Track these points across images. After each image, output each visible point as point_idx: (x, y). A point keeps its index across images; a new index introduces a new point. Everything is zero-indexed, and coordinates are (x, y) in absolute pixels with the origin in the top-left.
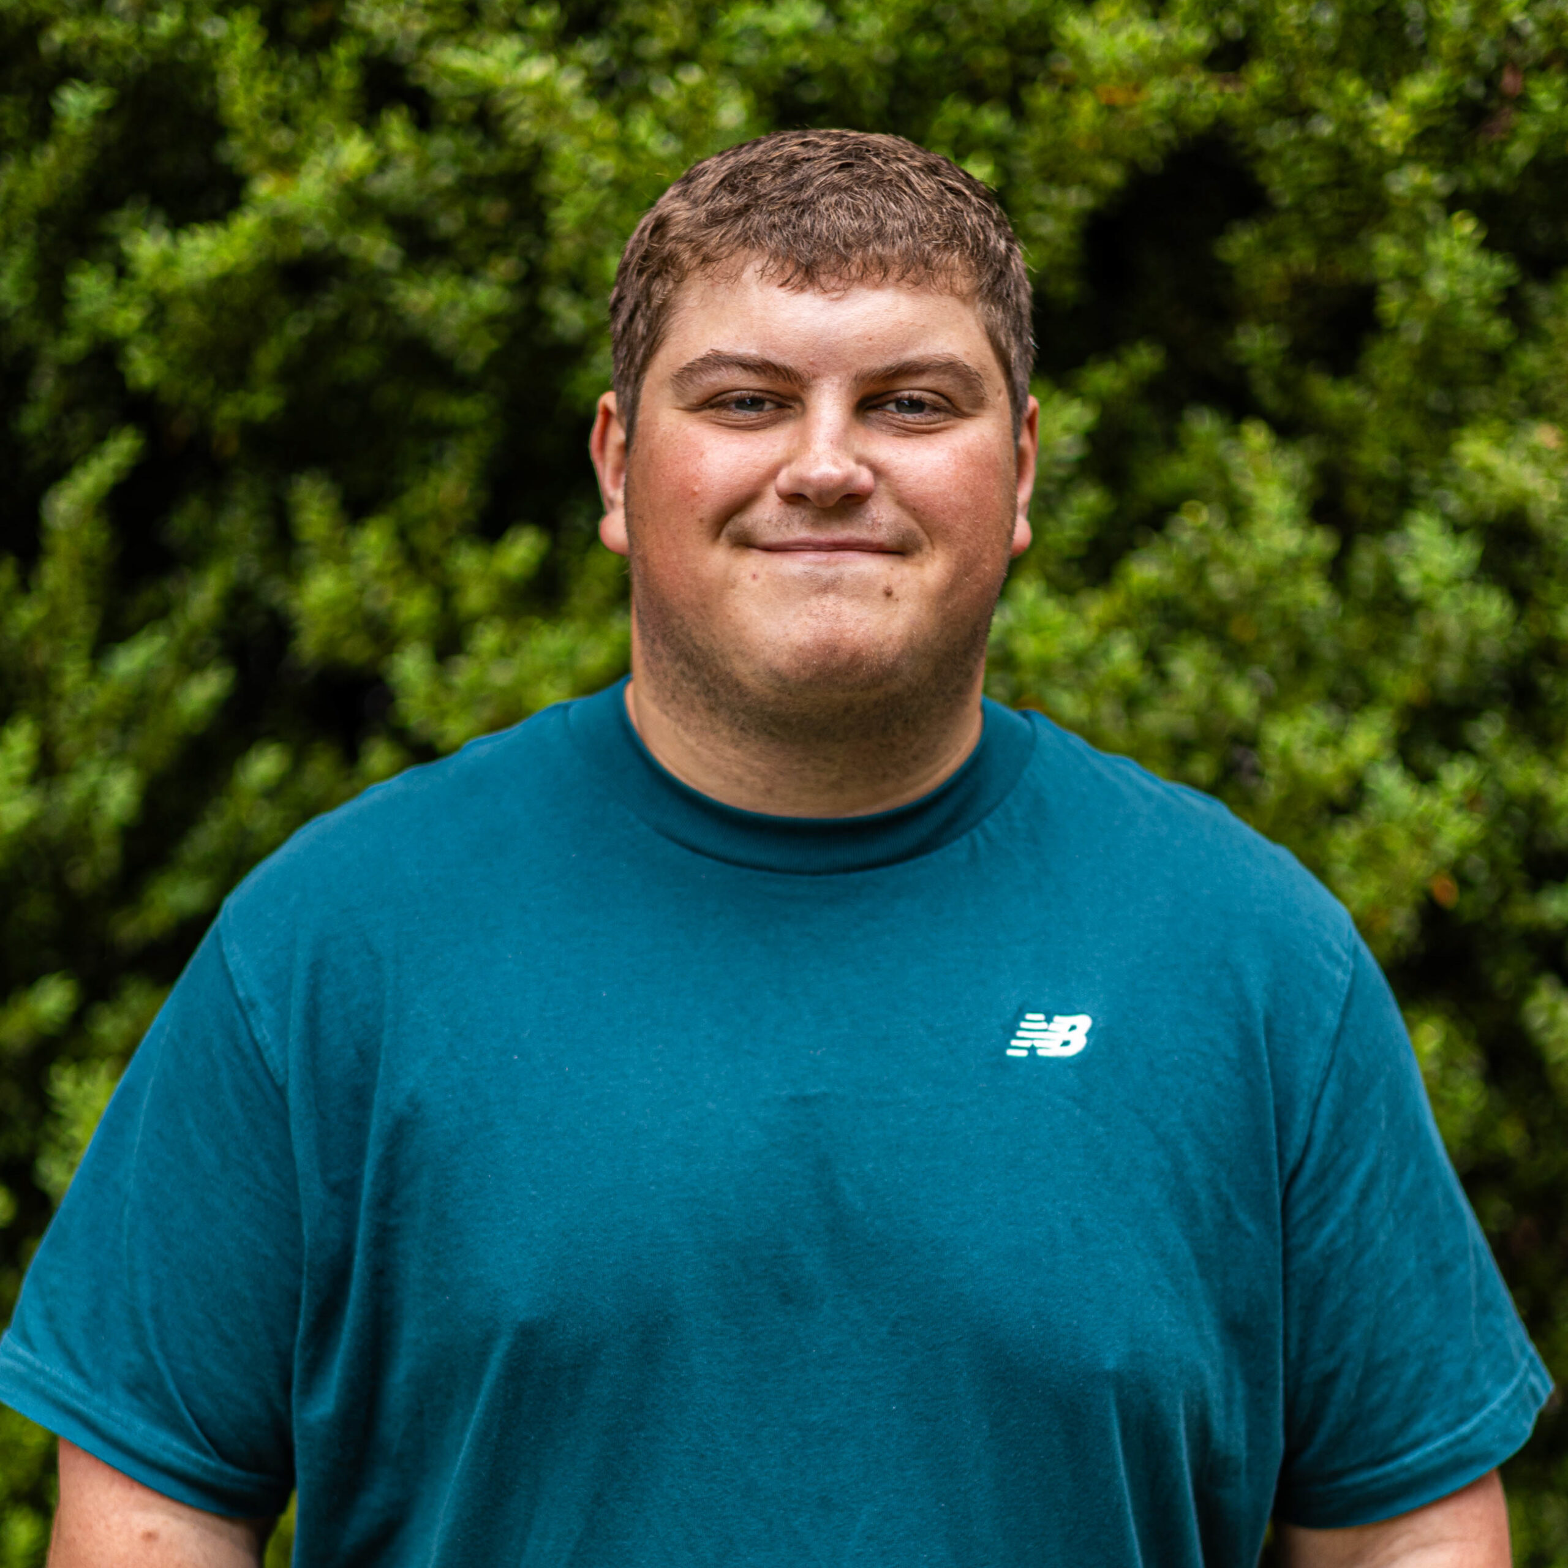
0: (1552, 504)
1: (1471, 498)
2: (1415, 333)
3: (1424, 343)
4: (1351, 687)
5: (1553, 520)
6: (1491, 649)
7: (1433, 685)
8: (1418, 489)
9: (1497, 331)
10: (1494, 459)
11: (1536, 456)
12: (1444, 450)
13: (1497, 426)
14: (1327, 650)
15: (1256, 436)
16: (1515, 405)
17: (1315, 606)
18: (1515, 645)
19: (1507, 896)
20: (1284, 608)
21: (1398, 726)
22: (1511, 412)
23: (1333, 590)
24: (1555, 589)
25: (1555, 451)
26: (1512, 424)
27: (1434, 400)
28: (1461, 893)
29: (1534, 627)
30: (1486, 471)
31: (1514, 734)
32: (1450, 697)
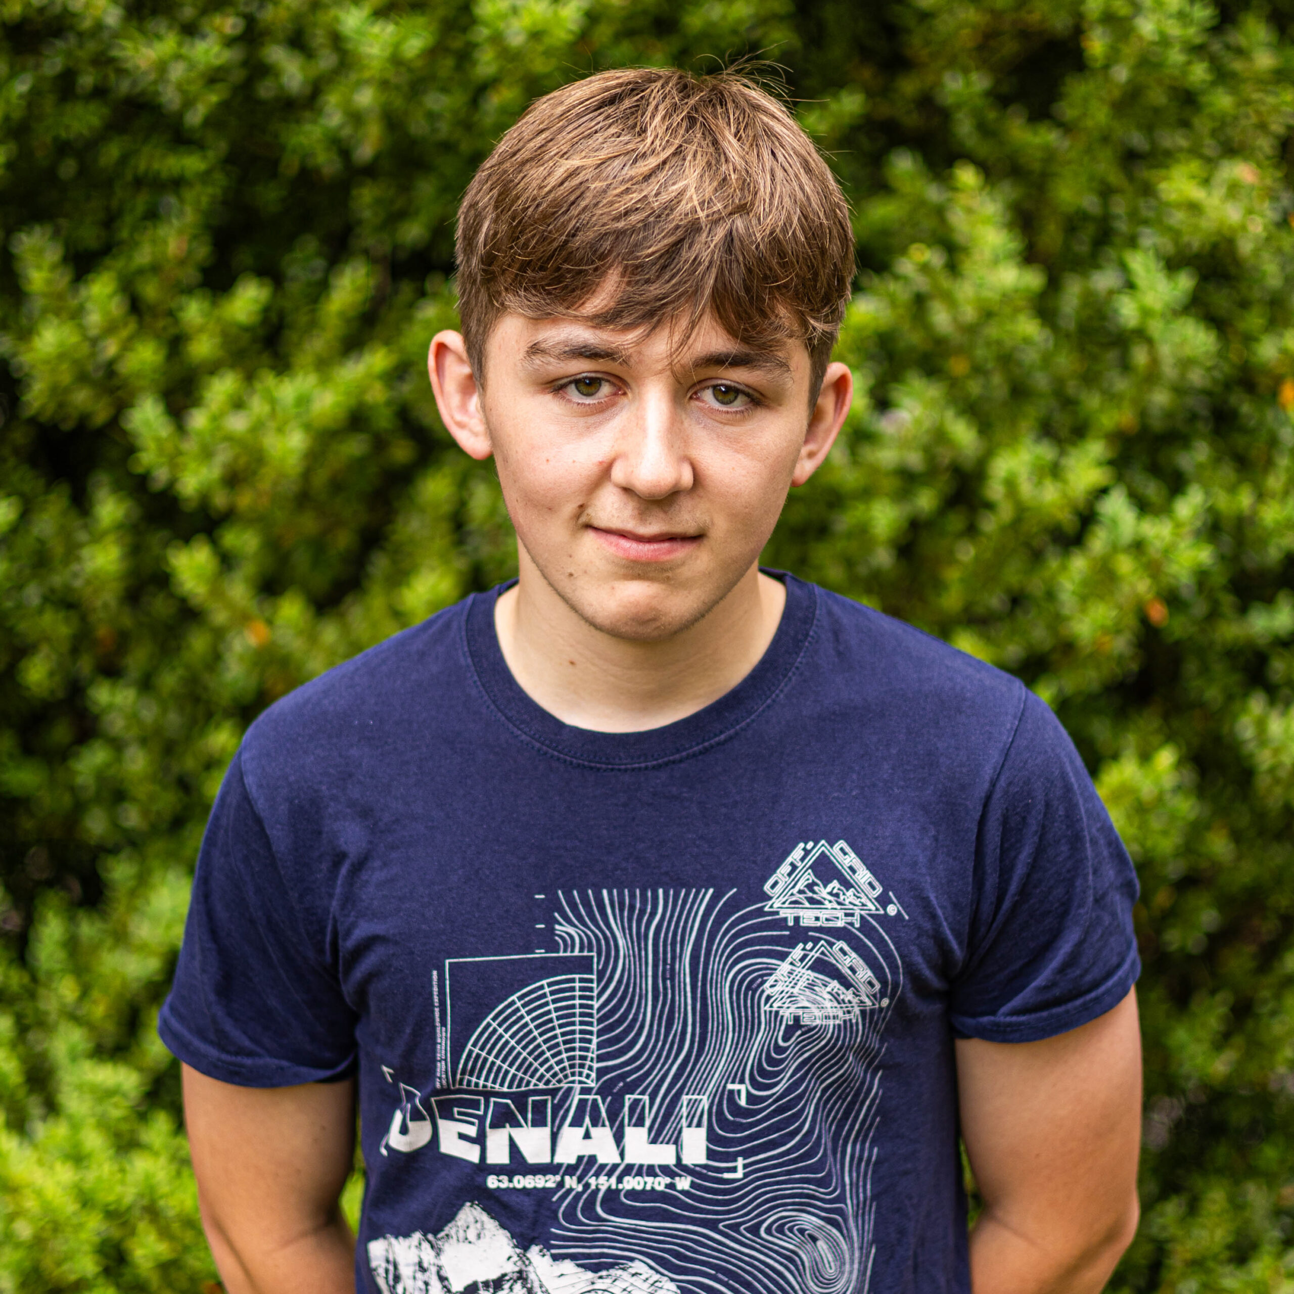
0: (1257, 238)
1: (1175, 234)
2: (1121, 74)
3: (1130, 82)
4: (1062, 421)
5: (1257, 252)
6: (1196, 377)
7: (1143, 414)
8: (1122, 226)
9: (1199, 72)
10: (1196, 193)
11: (1234, 190)
12: (1148, 190)
13: (1195, 166)
14: (1041, 381)
15: (967, 176)
16: (1210, 147)
17: (1027, 341)
18: (1217, 374)
19: (1213, 615)
20: (999, 343)
21: (1109, 455)
22: (1208, 152)
23: (1043, 325)
24: (1254, 320)
25: (1252, 188)
26: (1211, 163)
27: (1138, 140)
28: (1171, 614)
29: (1233, 356)
30: (1194, 208)
31: (1217, 461)
32: (1157, 424)
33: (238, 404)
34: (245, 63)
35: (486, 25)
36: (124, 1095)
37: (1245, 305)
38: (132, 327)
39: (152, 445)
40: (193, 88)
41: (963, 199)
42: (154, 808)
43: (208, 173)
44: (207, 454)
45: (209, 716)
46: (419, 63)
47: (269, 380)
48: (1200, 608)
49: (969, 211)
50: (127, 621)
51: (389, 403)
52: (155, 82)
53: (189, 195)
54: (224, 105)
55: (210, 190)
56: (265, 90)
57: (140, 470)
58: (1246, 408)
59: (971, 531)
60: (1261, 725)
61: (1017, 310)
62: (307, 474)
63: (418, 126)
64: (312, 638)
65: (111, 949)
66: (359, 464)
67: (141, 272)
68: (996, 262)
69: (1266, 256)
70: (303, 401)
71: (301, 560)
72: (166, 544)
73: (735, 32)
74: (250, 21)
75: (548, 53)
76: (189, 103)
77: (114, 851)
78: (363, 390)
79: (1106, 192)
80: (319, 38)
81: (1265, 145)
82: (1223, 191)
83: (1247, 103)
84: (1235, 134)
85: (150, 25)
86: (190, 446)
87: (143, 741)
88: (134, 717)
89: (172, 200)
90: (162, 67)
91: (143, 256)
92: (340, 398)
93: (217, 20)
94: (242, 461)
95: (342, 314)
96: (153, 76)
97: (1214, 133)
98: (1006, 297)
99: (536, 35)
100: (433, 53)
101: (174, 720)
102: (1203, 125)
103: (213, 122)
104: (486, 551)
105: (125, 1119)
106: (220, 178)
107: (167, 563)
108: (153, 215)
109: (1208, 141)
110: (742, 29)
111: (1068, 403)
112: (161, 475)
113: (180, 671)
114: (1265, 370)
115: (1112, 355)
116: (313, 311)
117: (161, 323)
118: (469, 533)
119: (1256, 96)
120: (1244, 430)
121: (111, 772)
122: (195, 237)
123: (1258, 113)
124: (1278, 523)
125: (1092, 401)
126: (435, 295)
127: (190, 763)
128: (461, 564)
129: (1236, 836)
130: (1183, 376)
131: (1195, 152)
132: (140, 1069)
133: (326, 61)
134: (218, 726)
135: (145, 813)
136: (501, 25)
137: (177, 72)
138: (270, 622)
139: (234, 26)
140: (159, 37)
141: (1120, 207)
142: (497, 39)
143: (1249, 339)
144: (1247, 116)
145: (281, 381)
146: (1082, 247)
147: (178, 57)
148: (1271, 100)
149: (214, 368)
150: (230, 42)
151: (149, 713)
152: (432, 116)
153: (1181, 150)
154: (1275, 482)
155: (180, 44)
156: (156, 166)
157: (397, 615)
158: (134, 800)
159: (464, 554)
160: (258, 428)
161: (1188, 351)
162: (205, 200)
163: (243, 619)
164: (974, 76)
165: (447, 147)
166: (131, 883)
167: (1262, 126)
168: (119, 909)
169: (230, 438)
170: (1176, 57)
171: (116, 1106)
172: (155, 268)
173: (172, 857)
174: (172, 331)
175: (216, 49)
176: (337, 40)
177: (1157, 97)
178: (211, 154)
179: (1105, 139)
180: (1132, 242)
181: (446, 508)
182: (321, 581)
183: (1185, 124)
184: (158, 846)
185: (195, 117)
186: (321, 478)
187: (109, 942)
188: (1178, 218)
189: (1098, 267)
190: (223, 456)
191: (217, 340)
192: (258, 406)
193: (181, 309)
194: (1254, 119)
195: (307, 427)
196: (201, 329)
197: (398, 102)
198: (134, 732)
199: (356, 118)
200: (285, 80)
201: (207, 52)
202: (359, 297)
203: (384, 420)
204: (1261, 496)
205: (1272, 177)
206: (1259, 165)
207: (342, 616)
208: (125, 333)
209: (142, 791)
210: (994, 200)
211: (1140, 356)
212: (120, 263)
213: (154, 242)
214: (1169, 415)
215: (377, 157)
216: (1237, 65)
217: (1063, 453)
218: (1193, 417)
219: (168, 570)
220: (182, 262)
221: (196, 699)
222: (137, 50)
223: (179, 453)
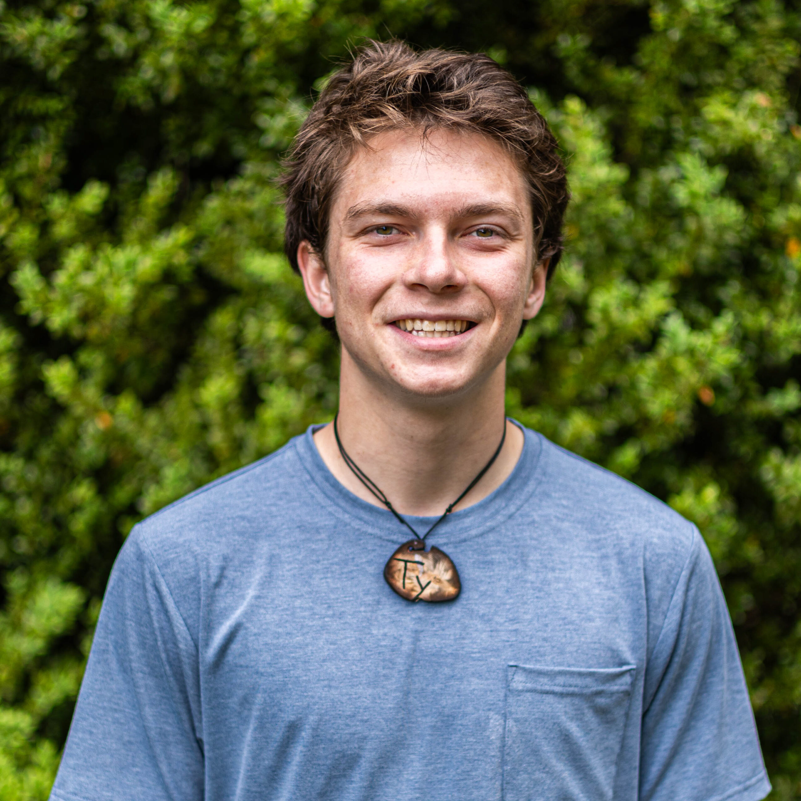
0: (769, 144)
1: (715, 141)
2: (676, 35)
3: (681, 40)
4: (642, 268)
5: (769, 153)
6: (730, 238)
7: (695, 263)
8: (679, 136)
9: (728, 33)
10: (728, 114)
11: (753, 111)
12: (696, 112)
13: (727, 95)
14: (626, 242)
15: (574, 105)
16: (738, 81)
17: (616, 215)
18: (745, 235)
19: (745, 397)
20: (597, 217)
21: (673, 291)
22: (736, 85)
23: (627, 204)
24: (768, 199)
25: (766, 109)
26: (738, 93)
27: (688, 78)
28: (716, 397)
29: (756, 223)
30: (725, 124)
31: (745, 293)
32: (705, 269)
33: (87, 267)
34: (88, 36)
35: (249, 9)
36: (21, 731)
37: (763, 188)
38: (16, 215)
39: (30, 296)
40: (53, 54)
41: (571, 121)
42: (37, 540)
43: (64, 110)
44: (67, 301)
45: (73, 477)
46: (205, 36)
47: (108, 250)
48: (735, 393)
49: (576, 128)
50: (16, 414)
51: (189, 264)
52: (27, 51)
53: (52, 126)
54: (74, 65)
55: (66, 123)
56: (102, 54)
57: (23, 312)
58: (765, 258)
59: (580, 344)
60: (778, 470)
61: (609, 195)
62: (135, 313)
63: (205, 78)
64: (141, 423)
65: (11, 634)
66: (170, 306)
67: (21, 178)
68: (593, 162)
69: (776, 155)
70: (131, 264)
71: (133, 371)
72: (42, 361)
73: (417, 10)
74: (91, 8)
75: (291, 27)
76: (50, 64)
77: (12, 568)
78: (170, 255)
79: (668, 114)
80: (137, 19)
81: (775, 80)
82: (747, 111)
83: (763, 51)
84: (756, 73)
85: (23, 13)
86: (56, 296)
87: (29, 495)
88: (22, 479)
89: (41, 129)
90: (32, 41)
91: (22, 168)
92: (156, 262)
93: (68, 8)
94: (91, 305)
95: (156, 205)
96: (25, 47)
97: (741, 72)
98: (602, 186)
99: (282, 16)
100: (213, 28)
101: (49, 479)
102: (733, 66)
103: (66, 76)
104: (257, 362)
105: (22, 748)
106: (72, 113)
107: (42, 375)
108: (28, 140)
109: (737, 78)
110: (422, 8)
111: (645, 256)
112: (37, 316)
113: (53, 447)
114: (776, 232)
115: (673, 224)
116: (137, 203)
117: (35, 213)
118: (245, 351)
119: (768, 47)
120: (763, 272)
121: (8, 516)
122: (57, 154)
123: (771, 59)
124: (786, 334)
125: (661, 254)
126: (218, 192)
127: (61, 508)
128: (239, 372)
129: (764, 546)
130: (720, 236)
131: (727, 86)
132: (31, 713)
133: (142, 35)
134: (79, 484)
135: (31, 543)
136: (259, 9)
137: (42, 44)
138: (112, 413)
139: (80, 12)
140: (29, 20)
141: (678, 124)
142: (256, 18)
143: (766, 211)
144: (763, 61)
145: (116, 251)
146: (653, 152)
147: (42, 33)
148: (778, 49)
149: (71, 243)
150: (77, 23)
151: (33, 475)
152: (214, 71)
153: (718, 84)
154: (784, 307)
155: (43, 25)
156: (29, 106)
157: (197, 406)
158: (24, 534)
159: (241, 365)
160: (101, 282)
161: (724, 220)
162: (62, 129)
163: (95, 411)
164: (579, 37)
165: (225, 91)
166: (23, 590)
167: (773, 68)
168: (15, 607)
169: (83, 290)
170: (712, 22)
171: (16, 738)
172: (30, 176)
173: (50, 572)
174: (43, 218)
175: (68, 28)
176: (148, 21)
177: (700, 50)
178: (66, 98)
179: (667, 79)
180: (686, 147)
181: (229, 334)
182: (147, 384)
183: (721, 67)
184: (40, 565)
185: (55, 73)
186: (145, 315)
187: (9, 630)
188: (717, 130)
189: (664, 164)
190: (78, 303)
191: (73, 224)
192: (101, 268)
193: (48, 203)
194: (768, 63)
195: (134, 282)
196: (63, 216)
197: (191, 61)
198: (23, 488)
199: (163, 73)
200: (114, 47)
201: (62, 29)
202: (168, 193)
203: (186, 275)
204: (776, 316)
205: (780, 101)
206: (771, 94)
207: (160, 408)
208: (10, 220)
209: (29, 527)
210: (593, 120)
211: (691, 224)
212: (7, 173)
213: (29, 158)
214: (713, 263)
215: (178, 98)
216: (756, 27)
217: (641, 290)
218: (729, 265)
219: (43, 379)
220: (48, 171)
221: (64, 466)
222: (14, 29)
223: (48, 301)
